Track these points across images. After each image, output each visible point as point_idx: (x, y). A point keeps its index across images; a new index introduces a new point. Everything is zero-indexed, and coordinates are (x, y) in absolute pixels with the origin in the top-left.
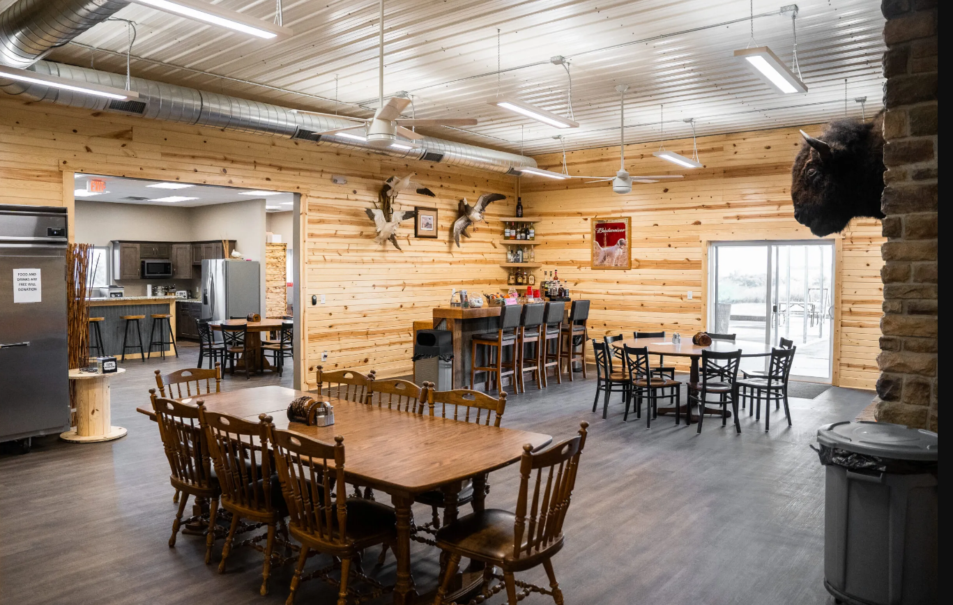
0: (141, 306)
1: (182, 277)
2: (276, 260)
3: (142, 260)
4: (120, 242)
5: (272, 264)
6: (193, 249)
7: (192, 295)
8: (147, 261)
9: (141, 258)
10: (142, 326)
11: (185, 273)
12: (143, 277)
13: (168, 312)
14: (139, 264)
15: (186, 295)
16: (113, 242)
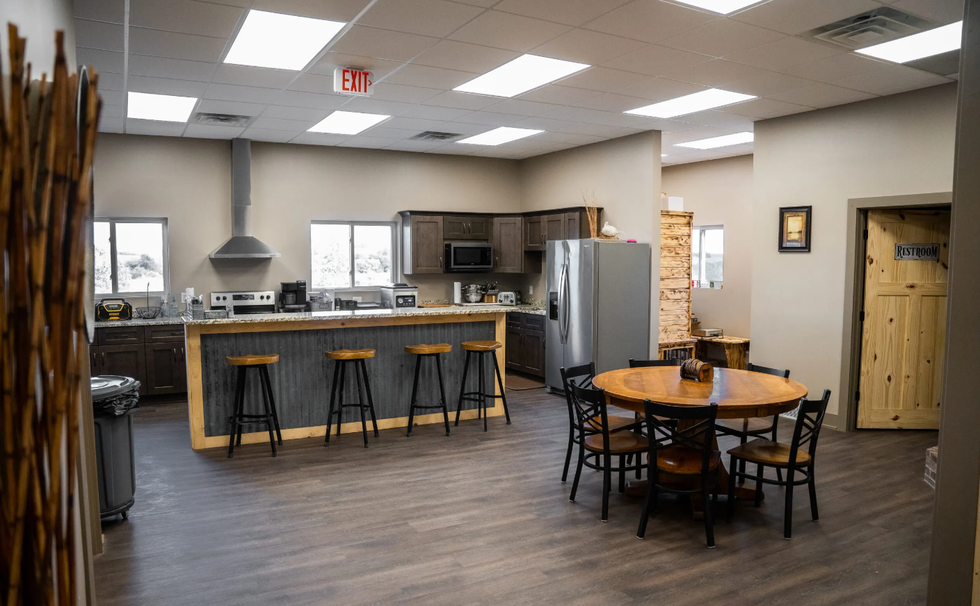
0: (444, 325)
1: (509, 270)
2: (675, 242)
3: (446, 242)
4: (412, 213)
5: (669, 249)
6: (526, 224)
7: (522, 299)
8: (454, 244)
9: (444, 239)
10: (445, 364)
11: (513, 263)
12: (448, 270)
13: (493, 337)
14: (441, 250)
15: (513, 299)
16: (402, 214)
